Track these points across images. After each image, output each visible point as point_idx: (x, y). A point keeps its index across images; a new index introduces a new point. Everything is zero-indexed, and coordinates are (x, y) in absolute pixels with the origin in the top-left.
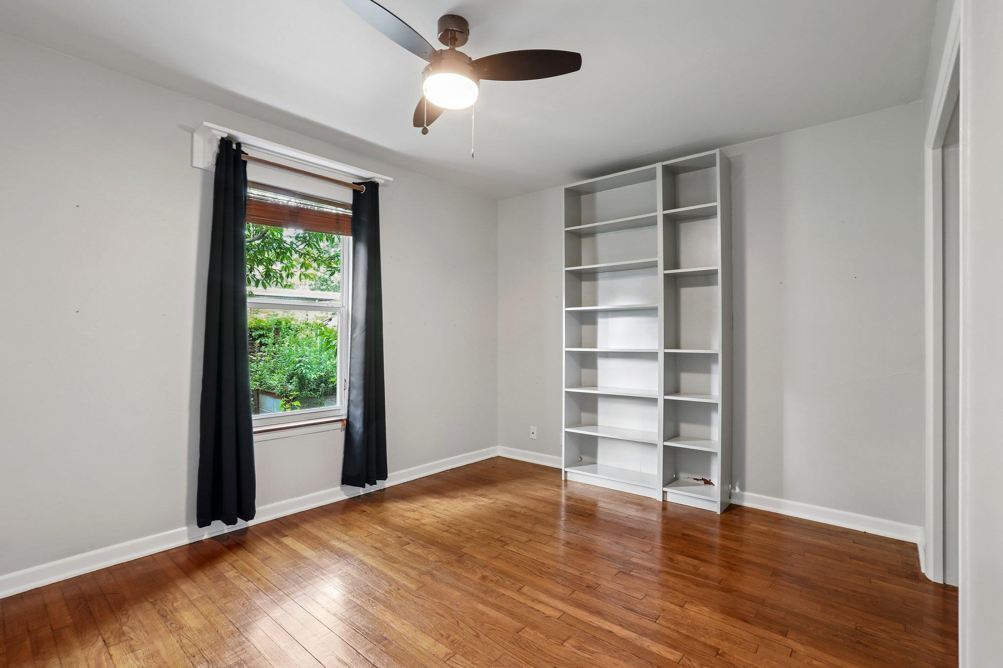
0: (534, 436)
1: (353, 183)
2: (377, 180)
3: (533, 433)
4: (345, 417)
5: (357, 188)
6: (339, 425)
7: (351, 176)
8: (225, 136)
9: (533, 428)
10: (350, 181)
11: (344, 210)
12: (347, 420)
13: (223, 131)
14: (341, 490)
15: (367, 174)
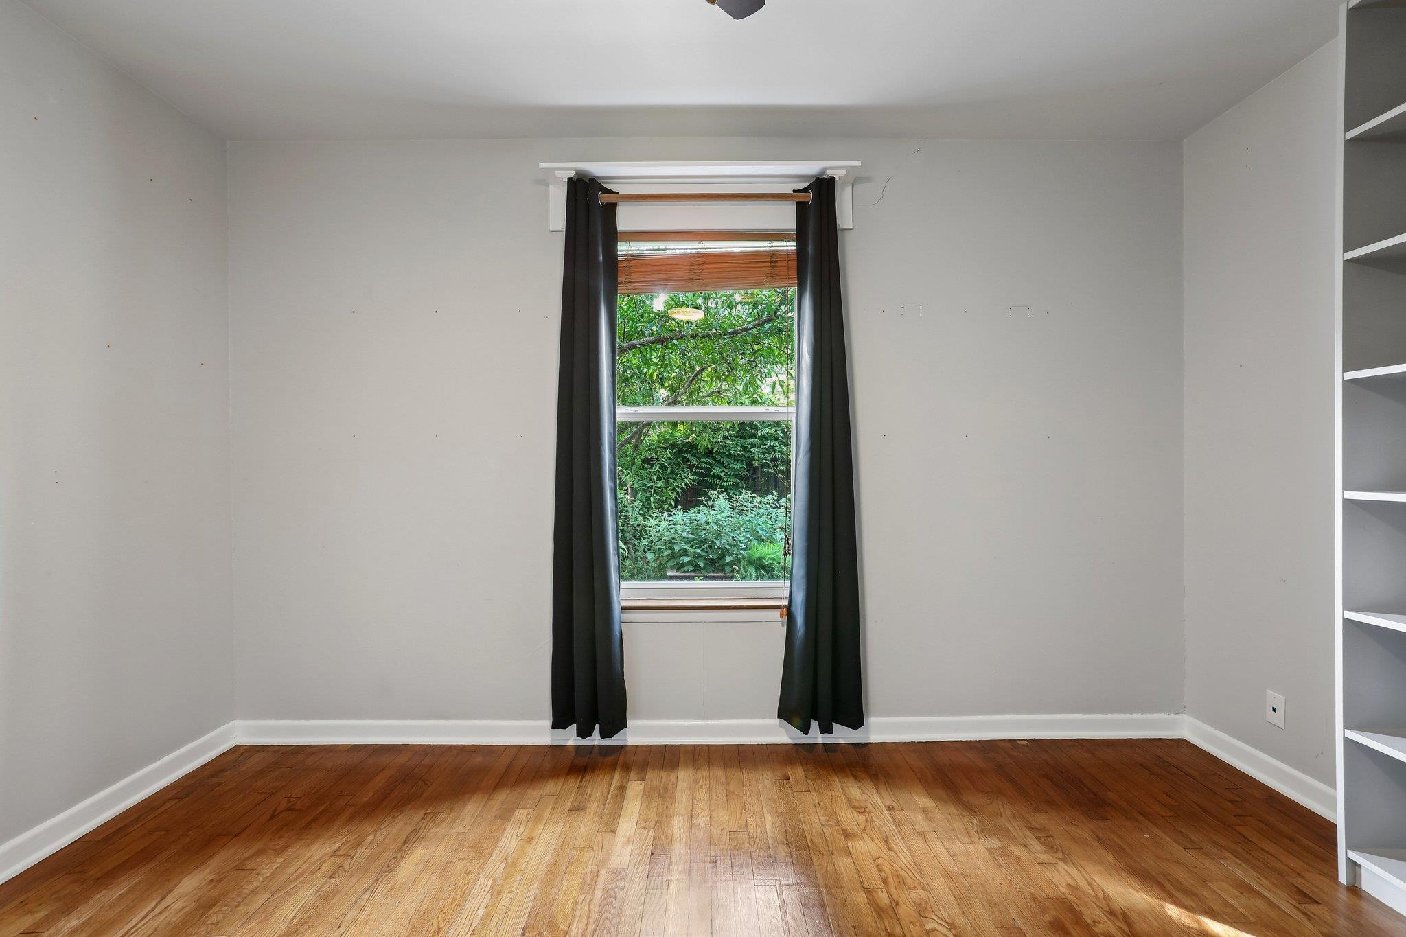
0: (1278, 719)
1: (794, 191)
2: (829, 173)
3: (1274, 710)
4: (787, 603)
5: (802, 197)
6: (776, 614)
7: (788, 180)
8: (572, 174)
9: (1275, 698)
10: (788, 189)
11: (784, 243)
12: (789, 608)
13: (566, 169)
14: (780, 726)
15: (811, 168)
